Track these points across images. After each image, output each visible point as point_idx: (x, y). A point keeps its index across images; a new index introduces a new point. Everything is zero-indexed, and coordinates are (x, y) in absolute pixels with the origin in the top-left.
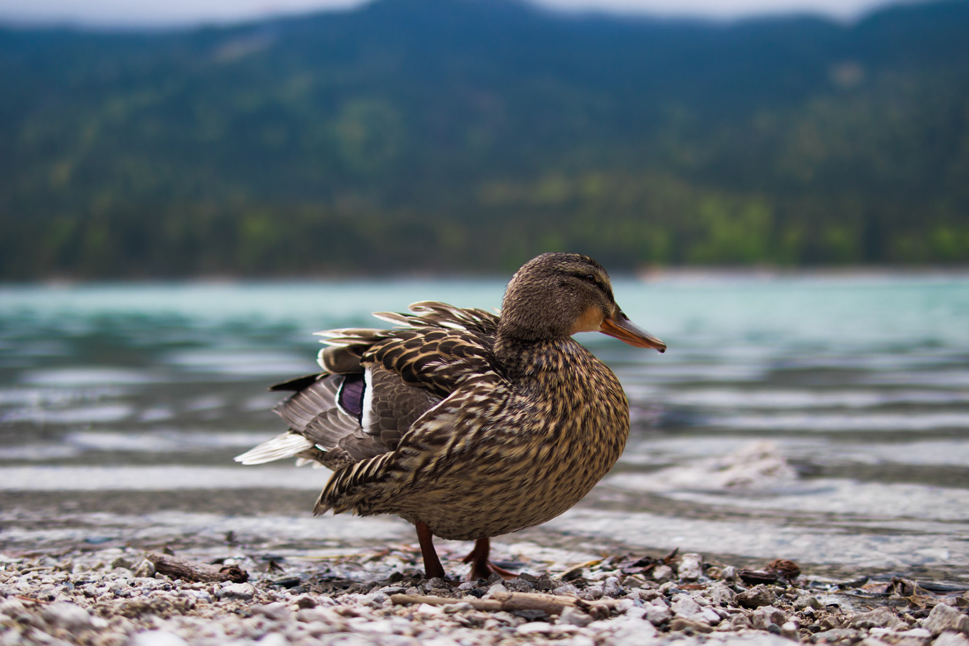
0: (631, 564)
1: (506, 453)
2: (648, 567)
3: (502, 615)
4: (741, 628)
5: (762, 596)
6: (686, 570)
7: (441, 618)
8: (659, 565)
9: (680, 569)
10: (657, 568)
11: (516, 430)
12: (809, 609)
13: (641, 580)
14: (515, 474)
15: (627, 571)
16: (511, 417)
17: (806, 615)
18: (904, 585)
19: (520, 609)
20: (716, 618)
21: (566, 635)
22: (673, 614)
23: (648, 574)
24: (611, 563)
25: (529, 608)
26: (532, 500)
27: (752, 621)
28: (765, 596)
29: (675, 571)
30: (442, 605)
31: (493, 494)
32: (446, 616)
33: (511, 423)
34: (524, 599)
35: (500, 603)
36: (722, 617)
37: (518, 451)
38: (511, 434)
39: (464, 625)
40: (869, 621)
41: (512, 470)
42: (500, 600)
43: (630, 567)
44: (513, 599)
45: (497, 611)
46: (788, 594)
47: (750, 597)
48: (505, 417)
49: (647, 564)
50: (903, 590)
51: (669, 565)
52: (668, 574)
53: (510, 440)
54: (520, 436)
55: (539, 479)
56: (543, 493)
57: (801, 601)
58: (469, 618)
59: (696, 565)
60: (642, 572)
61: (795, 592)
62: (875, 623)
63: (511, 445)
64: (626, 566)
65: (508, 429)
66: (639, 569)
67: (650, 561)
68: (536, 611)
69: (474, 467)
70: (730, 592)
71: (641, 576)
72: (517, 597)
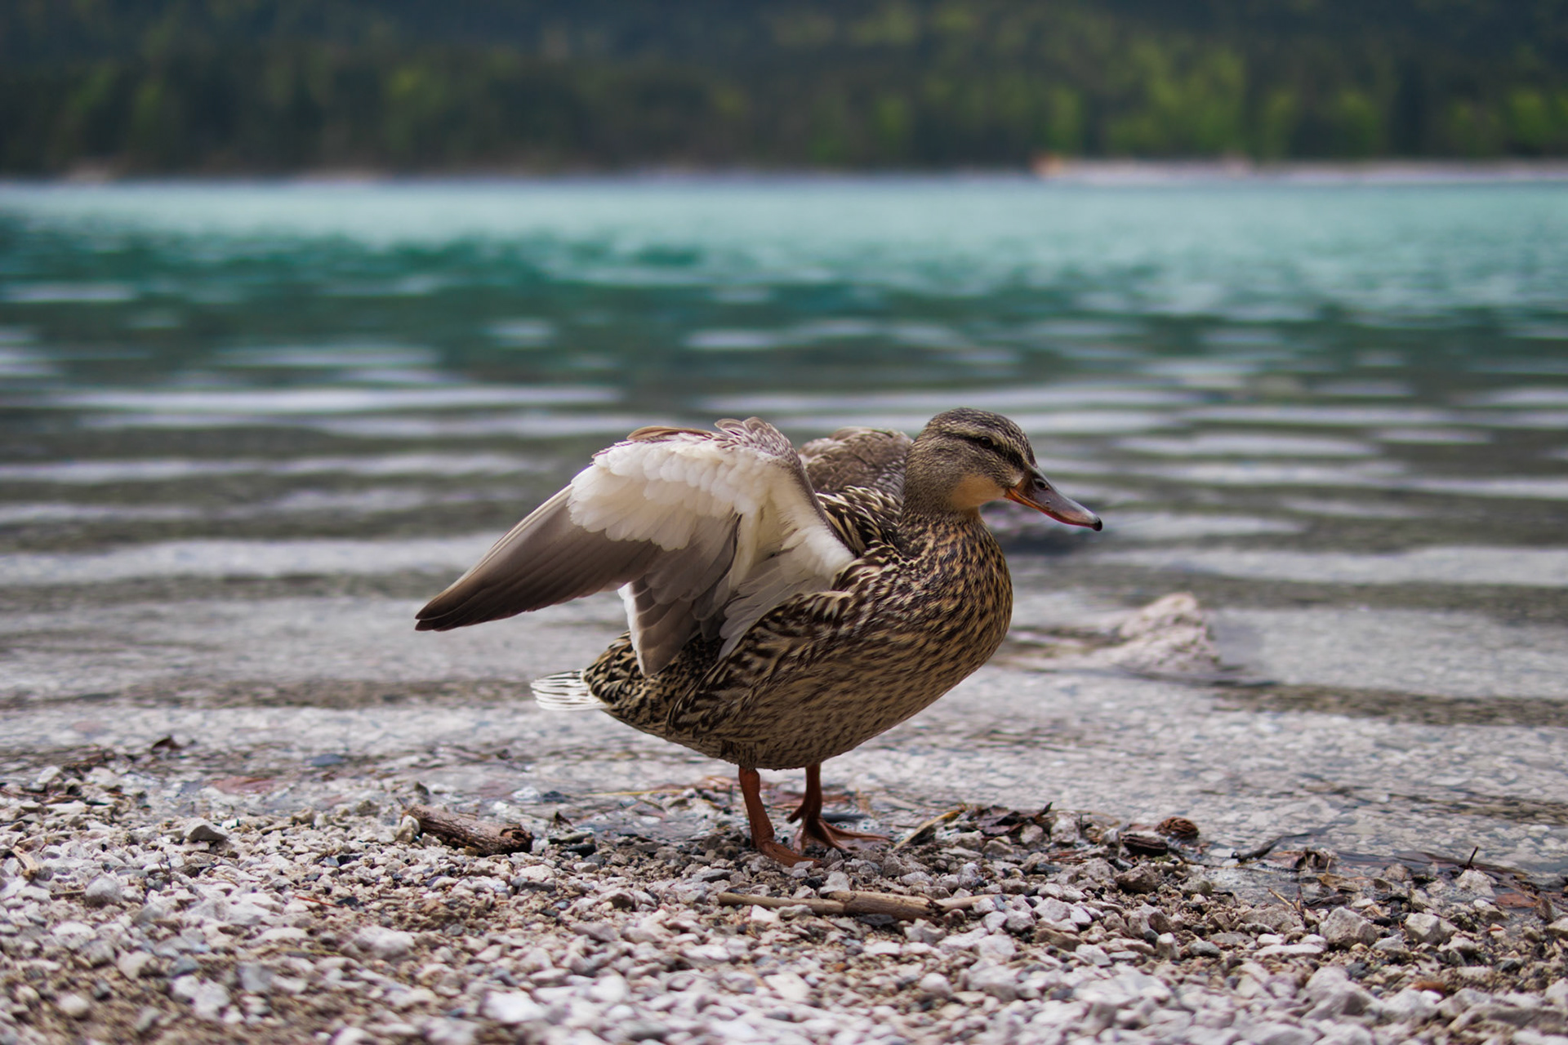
0: (994, 822)
1: (894, 639)
2: (1014, 827)
3: (844, 922)
4: (1113, 936)
5: (1145, 878)
6: (1060, 831)
7: (778, 928)
8: (1028, 825)
9: (1054, 829)
10: (1026, 829)
11: (905, 616)
12: (1198, 898)
13: (1006, 844)
14: (899, 660)
15: (990, 831)
16: (901, 600)
17: (1194, 909)
18: (1318, 857)
19: (865, 913)
20: (1086, 919)
21: (917, 958)
22: (1038, 916)
23: (1015, 835)
24: (970, 819)
25: (876, 913)
26: (909, 689)
27: (1127, 923)
28: (1150, 879)
29: (1047, 831)
30: (777, 907)
31: (871, 680)
32: (782, 924)
33: (901, 606)
34: (870, 899)
35: (842, 905)
36: (1094, 918)
37: (906, 638)
38: (899, 620)
39: (803, 937)
40: (1260, 925)
41: (897, 656)
42: (842, 901)
43: (993, 826)
44: (856, 901)
45: (840, 915)
46: (1178, 872)
47: (1131, 880)
48: (895, 600)
49: (1015, 822)
50: (1316, 863)
51: (1039, 825)
52: (1038, 836)
53: (899, 625)
54: (908, 621)
55: (922, 669)
56: (923, 684)
57: (1192, 883)
58: (808, 928)
59: (1072, 825)
60: (1007, 833)
61: (1187, 869)
62: (1267, 927)
63: (900, 632)
64: (989, 823)
65: (897, 614)
66: (1004, 829)
67: (1017, 819)
68: (882, 916)
69: (860, 650)
70: (1110, 869)
71: (1006, 839)
72: (862, 897)
